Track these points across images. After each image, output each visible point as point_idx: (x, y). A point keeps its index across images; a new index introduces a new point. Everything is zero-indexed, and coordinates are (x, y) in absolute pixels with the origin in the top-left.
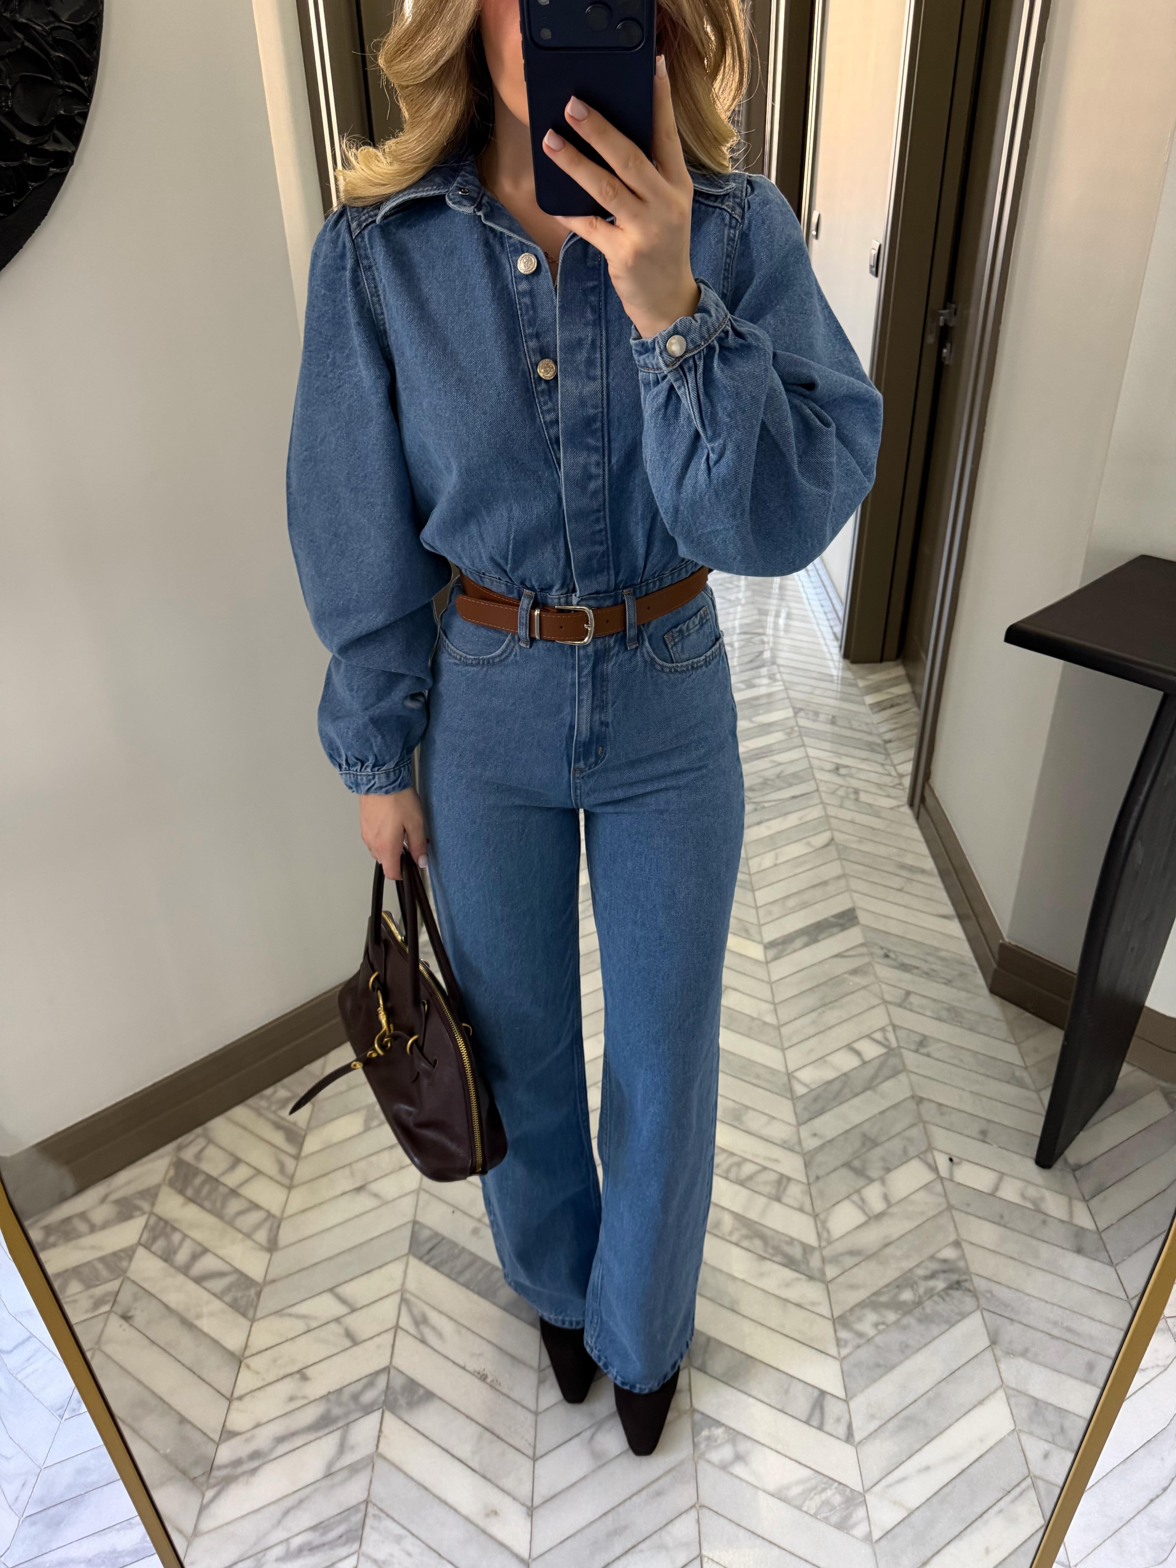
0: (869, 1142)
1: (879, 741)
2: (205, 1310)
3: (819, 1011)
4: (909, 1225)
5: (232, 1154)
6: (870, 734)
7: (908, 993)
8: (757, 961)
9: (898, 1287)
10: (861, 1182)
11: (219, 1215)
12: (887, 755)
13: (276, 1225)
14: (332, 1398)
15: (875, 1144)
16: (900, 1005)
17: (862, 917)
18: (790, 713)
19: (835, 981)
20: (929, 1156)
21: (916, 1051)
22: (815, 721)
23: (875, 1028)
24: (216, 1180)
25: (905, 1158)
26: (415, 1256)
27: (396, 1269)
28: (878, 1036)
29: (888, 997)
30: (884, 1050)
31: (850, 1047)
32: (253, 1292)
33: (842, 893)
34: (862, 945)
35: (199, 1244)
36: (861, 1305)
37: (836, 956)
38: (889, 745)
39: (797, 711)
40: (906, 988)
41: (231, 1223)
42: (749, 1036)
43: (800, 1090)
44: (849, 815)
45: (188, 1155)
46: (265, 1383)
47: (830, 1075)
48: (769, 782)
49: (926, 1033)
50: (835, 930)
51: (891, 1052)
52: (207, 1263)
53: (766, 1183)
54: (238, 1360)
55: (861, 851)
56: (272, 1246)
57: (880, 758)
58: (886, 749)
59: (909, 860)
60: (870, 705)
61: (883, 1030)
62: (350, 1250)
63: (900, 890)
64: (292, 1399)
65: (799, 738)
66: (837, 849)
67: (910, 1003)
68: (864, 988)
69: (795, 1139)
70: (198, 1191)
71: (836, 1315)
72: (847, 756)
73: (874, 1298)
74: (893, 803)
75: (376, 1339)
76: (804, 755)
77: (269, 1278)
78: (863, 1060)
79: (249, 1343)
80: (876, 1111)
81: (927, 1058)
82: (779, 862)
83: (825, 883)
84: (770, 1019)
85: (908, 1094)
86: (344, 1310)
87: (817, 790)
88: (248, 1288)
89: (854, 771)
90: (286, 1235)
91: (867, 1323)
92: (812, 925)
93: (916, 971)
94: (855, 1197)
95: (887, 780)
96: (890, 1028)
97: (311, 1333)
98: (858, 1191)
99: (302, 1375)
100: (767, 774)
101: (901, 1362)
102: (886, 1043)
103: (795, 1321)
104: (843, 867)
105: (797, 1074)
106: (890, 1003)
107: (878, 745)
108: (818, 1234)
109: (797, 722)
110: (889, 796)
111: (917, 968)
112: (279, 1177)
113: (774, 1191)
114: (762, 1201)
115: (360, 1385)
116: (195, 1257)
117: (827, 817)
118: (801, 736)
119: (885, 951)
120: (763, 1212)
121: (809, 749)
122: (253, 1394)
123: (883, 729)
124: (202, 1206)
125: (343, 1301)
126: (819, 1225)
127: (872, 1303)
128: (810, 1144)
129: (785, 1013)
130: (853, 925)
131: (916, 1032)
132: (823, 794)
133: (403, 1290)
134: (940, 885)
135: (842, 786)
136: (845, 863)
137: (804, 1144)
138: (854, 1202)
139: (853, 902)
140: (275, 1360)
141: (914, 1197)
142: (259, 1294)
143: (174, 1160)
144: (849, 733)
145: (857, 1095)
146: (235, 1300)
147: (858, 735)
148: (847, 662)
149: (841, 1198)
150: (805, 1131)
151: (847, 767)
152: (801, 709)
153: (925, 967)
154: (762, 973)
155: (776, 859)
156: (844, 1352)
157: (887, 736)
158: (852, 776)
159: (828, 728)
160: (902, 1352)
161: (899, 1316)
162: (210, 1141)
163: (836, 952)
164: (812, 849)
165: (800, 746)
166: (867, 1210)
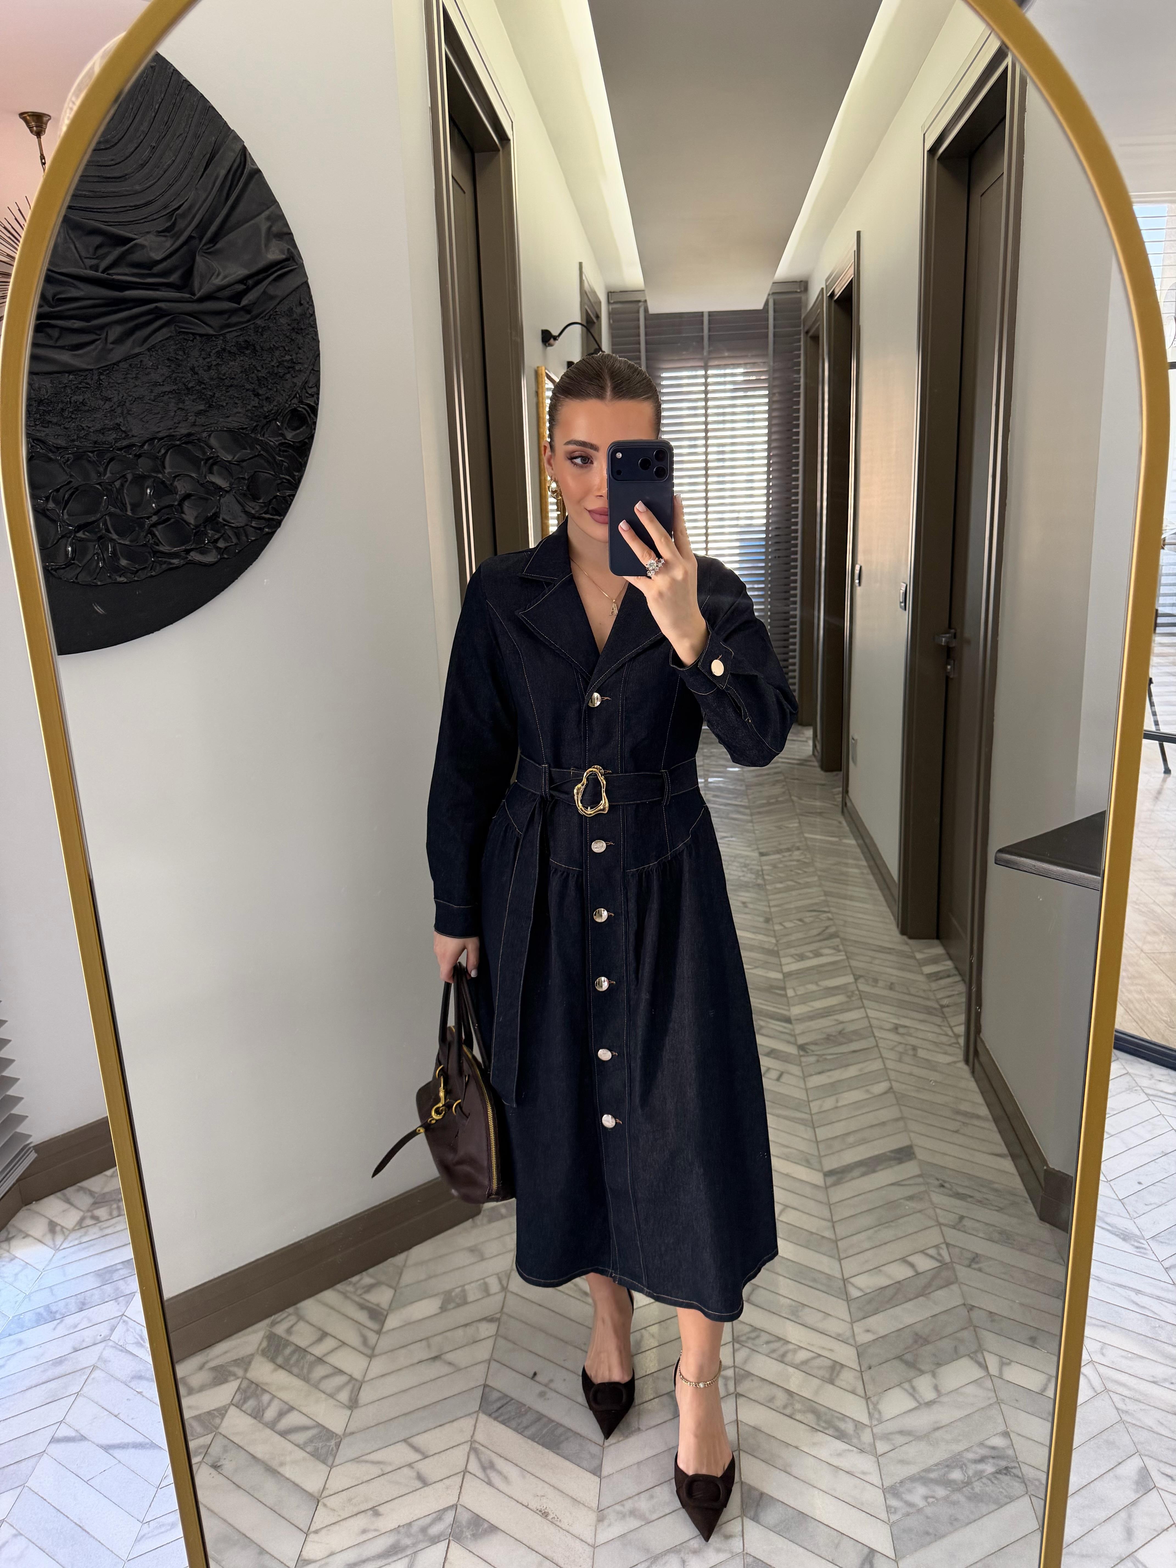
0: (921, 1340)
1: (937, 1006)
2: (288, 1459)
3: (876, 1229)
4: (959, 1414)
5: (320, 1329)
6: (928, 999)
7: (962, 1218)
8: (816, 1186)
9: (947, 1466)
10: (912, 1373)
11: (306, 1379)
12: (944, 1018)
13: (357, 1386)
14: (402, 1530)
15: (926, 1341)
16: (954, 1227)
17: (920, 1154)
18: (850, 979)
19: (891, 1204)
20: (979, 1355)
21: (969, 1266)
22: (873, 986)
23: (930, 1245)
24: (305, 1351)
25: (956, 1355)
26: (484, 1413)
27: (467, 1424)
28: (932, 1252)
29: (942, 1220)
30: (938, 1264)
31: (904, 1260)
32: (333, 1443)
33: (900, 1132)
34: (919, 1176)
35: (286, 1403)
36: (913, 1479)
37: (892, 1184)
38: (945, 1010)
39: (857, 978)
40: (960, 1213)
41: (316, 1386)
42: (807, 1247)
43: (854, 1293)
44: (906, 1069)
45: (280, 1330)
46: (340, 1519)
47: (885, 1282)
48: (832, 1038)
49: (979, 1252)
50: (892, 1162)
51: (944, 1265)
52: (292, 1419)
53: (820, 1368)
54: (316, 1500)
55: (920, 1099)
56: (353, 1404)
57: (938, 1020)
58: (943, 1013)
59: (964, 1107)
60: (927, 974)
61: (937, 1247)
62: (424, 1407)
63: (957, 1132)
64: (364, 1531)
65: (859, 1001)
66: (896, 1098)
67: (965, 1225)
68: (920, 1211)
69: (848, 1334)
70: (287, 1360)
71: (886, 1485)
72: (905, 1017)
73: (923, 1474)
74: (949, 1059)
75: (445, 1481)
76: (864, 1015)
77: (348, 1431)
78: (916, 1271)
79: (327, 1486)
80: (928, 1314)
81: (979, 1274)
82: (840, 1104)
83: (883, 1124)
84: (828, 1234)
85: (960, 1301)
86: (418, 1457)
87: (877, 1046)
88: (328, 1440)
89: (912, 1031)
90: (365, 1395)
91: (917, 1495)
92: (870, 1158)
93: (969, 1199)
94: (906, 1386)
95: (944, 1039)
96: (944, 1246)
97: (385, 1476)
98: (910, 1381)
99: (375, 1511)
100: (828, 1030)
101: (950, 1533)
102: (939, 1258)
103: (845, 1486)
104: (901, 1111)
105: (852, 1280)
106: (943, 1224)
107: (935, 1009)
108: (869, 1413)
109: (857, 987)
110: (945, 1053)
111: (971, 1197)
112: (362, 1348)
113: (827, 1376)
114: (816, 1382)
115: (428, 1520)
116: (281, 1414)
117: (886, 1069)
118: (861, 999)
119: (941, 1182)
120: (817, 1393)
121: (868, 1011)
122: (329, 1528)
123: (940, 995)
124: (291, 1372)
125: (416, 1449)
126: (871, 1407)
127: (921, 1478)
128: (864, 1338)
129: (841, 1230)
130: (910, 1160)
131: (969, 1251)
132: (881, 1049)
133: (472, 1441)
134: (995, 1129)
135: (901, 1043)
136: (903, 1108)
137: (857, 1339)
138: (906, 1390)
139: (911, 1140)
140: (350, 1500)
141: (963, 1390)
142: (338, 1445)
143: (267, 1333)
144: (907, 998)
145: (910, 1300)
146: (317, 1449)
147: (916, 1000)
148: (905, 938)
149: (893, 1385)
150: (858, 1328)
151: (905, 1027)
152: (860, 976)
153: (978, 1196)
154: (821, 1196)
155: (837, 1101)
156: (894, 1518)
157: (945, 1002)
158: (910, 1035)
159: (886, 993)
160: (951, 1524)
161: (948, 1493)
162: (301, 1318)
163: (894, 1181)
164: (870, 1096)
165: (860, 1008)
166: (917, 1396)
